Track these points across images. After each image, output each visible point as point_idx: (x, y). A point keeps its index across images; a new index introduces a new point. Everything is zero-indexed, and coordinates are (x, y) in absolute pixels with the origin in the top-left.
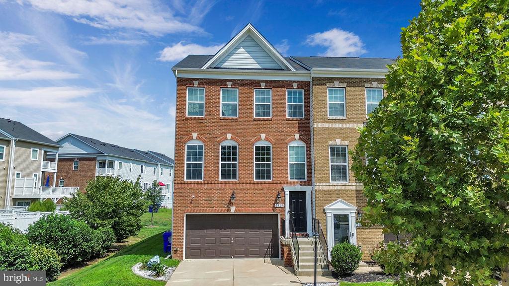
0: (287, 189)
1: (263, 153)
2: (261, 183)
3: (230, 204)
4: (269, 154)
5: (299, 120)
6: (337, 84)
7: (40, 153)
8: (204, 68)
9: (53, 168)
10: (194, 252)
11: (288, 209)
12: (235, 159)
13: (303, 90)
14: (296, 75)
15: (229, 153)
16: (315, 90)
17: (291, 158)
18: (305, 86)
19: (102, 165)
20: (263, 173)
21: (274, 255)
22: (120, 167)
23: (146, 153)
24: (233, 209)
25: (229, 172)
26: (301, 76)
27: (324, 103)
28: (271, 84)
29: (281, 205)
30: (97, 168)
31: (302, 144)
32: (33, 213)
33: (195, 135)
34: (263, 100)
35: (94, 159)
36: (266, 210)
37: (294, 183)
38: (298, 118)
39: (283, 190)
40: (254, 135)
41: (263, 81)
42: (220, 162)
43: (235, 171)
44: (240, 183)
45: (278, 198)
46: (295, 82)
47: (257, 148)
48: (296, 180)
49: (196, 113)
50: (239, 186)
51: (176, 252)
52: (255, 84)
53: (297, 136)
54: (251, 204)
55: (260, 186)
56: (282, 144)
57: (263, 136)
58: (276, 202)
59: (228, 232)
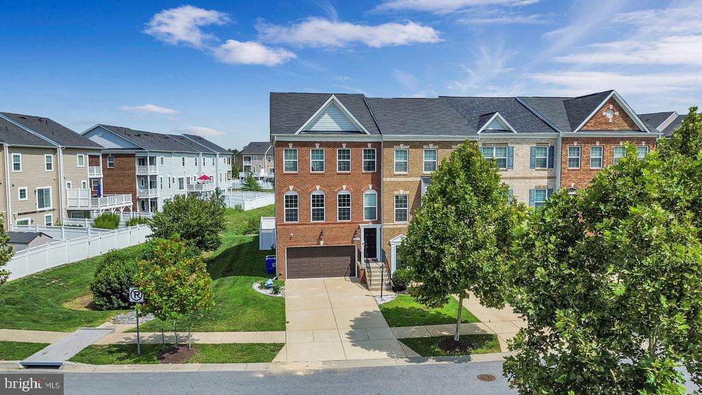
0: (363, 226)
1: (345, 200)
2: (343, 223)
3: (320, 239)
4: (349, 201)
5: (373, 173)
6: (402, 147)
7: (86, 158)
8: (297, 133)
9: (98, 173)
10: (293, 274)
11: (363, 242)
12: (322, 205)
13: (376, 149)
14: (369, 137)
15: (318, 201)
16: (385, 151)
17: (366, 203)
18: (377, 145)
19: (143, 161)
20: (344, 215)
21: (352, 274)
22: (162, 163)
23: (181, 138)
24: (322, 243)
25: (319, 215)
26: (375, 138)
27: (392, 161)
28: (350, 144)
29: (357, 239)
30: (137, 166)
31: (374, 192)
32: (112, 231)
33: (291, 187)
34: (344, 158)
35: (133, 156)
36: (347, 243)
37: (368, 222)
38: (371, 172)
39: (359, 228)
40: (337, 186)
41: (344, 142)
42: (312, 208)
43: (322, 214)
44: (327, 224)
45: (355, 234)
46: (369, 142)
47: (340, 196)
48: (368, 220)
49: (291, 169)
50: (326, 226)
51: (280, 274)
52: (339, 144)
53: (370, 186)
54: (336, 239)
55: (342, 225)
56: (358, 193)
57: (344, 187)
58: (354, 237)
59: (318, 259)
